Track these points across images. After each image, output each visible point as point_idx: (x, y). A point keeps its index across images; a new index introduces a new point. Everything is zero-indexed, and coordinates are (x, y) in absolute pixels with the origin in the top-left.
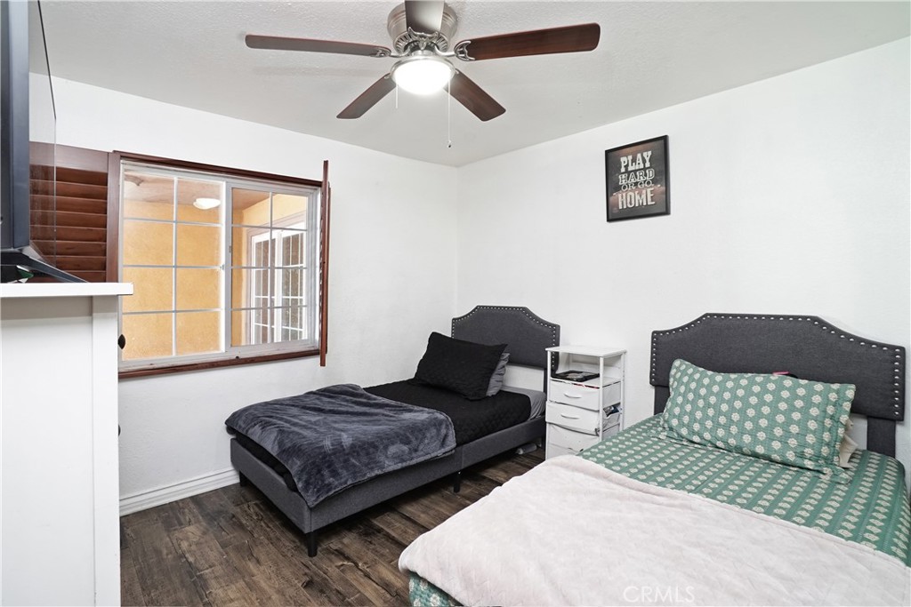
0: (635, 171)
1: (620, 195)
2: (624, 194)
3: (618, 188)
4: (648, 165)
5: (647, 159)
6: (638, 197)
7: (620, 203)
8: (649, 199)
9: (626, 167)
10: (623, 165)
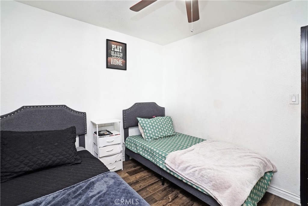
0: (117, 52)
1: (111, 59)
2: (113, 59)
3: (111, 56)
4: (121, 51)
5: (121, 49)
6: (117, 62)
7: (112, 62)
8: (121, 64)
9: (114, 49)
10: (113, 48)
